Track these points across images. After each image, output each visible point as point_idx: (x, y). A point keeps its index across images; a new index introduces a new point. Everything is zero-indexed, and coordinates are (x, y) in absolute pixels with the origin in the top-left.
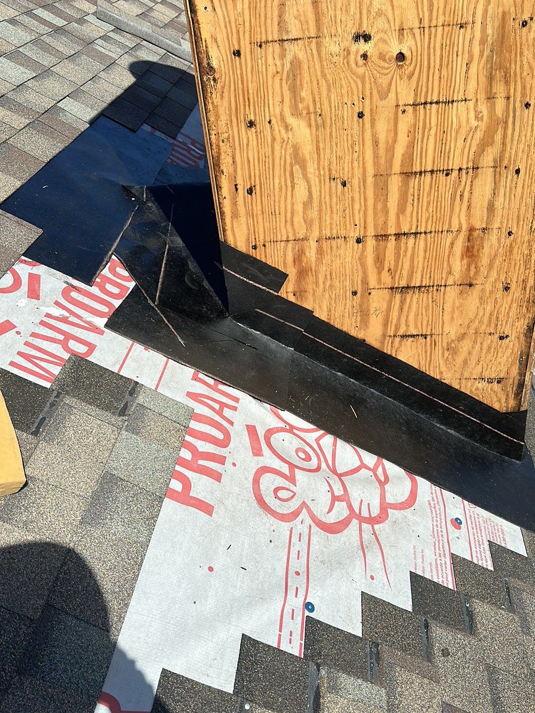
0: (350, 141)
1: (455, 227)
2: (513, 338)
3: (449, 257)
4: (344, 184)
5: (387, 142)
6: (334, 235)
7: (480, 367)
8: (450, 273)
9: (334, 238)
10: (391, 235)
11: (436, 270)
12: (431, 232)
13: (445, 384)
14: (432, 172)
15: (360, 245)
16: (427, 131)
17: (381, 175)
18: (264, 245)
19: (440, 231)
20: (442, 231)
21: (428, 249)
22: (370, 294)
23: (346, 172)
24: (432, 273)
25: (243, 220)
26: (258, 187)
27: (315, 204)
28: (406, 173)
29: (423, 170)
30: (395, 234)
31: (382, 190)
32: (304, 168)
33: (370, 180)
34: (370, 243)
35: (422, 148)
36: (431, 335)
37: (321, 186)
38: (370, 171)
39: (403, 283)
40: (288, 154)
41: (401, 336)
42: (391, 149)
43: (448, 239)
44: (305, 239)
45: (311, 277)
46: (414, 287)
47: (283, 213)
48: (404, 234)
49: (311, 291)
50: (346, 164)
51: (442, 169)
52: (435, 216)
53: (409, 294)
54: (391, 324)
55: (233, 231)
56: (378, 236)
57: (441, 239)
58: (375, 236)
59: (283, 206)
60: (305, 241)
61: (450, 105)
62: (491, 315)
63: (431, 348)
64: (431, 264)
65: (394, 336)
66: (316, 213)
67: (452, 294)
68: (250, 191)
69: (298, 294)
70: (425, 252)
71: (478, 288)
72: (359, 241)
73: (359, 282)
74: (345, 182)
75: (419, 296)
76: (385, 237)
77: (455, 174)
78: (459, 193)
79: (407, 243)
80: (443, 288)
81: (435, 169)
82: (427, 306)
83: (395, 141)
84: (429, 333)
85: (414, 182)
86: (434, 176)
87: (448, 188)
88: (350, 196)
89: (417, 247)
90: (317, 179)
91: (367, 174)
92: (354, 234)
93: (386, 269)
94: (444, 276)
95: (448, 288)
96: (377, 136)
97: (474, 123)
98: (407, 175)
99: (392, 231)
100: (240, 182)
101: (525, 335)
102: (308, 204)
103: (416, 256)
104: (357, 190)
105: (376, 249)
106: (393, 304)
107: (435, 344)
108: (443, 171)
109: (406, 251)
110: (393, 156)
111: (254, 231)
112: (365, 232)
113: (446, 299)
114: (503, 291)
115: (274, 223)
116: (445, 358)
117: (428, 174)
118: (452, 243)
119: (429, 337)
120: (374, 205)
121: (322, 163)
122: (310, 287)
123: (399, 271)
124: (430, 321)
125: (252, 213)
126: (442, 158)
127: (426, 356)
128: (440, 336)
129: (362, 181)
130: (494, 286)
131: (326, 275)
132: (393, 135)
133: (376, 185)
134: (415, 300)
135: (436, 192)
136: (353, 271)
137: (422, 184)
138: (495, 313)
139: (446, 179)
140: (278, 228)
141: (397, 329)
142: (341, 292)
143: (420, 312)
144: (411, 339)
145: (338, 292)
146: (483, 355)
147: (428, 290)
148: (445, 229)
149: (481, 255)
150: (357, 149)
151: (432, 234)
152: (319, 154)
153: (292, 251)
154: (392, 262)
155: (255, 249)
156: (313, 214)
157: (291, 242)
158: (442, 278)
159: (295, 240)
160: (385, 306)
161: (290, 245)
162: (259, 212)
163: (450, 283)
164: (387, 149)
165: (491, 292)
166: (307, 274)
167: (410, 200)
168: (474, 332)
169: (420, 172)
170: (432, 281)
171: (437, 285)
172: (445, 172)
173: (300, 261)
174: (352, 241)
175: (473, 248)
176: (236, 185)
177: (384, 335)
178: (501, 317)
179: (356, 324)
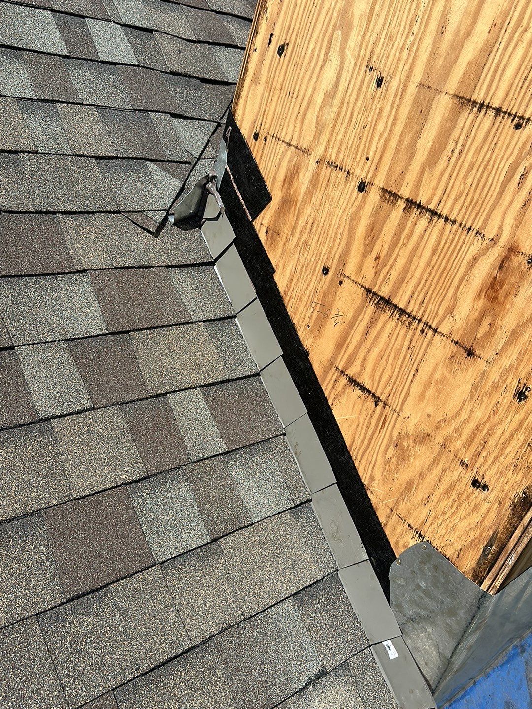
0: (412, 11)
1: (490, 233)
2: (492, 497)
3: (460, 282)
4: (380, 82)
5: (458, 31)
6: (338, 163)
7: (425, 511)
8: (450, 311)
9: (337, 167)
10: (401, 198)
11: (435, 295)
12: (454, 222)
13: (369, 500)
14: (498, 111)
15: (361, 194)
16: (520, 30)
17: (429, 87)
18: (266, 139)
19: (468, 226)
20: (470, 229)
21: (439, 250)
22: (341, 283)
23: (389, 64)
24: (428, 296)
25: (260, 88)
26: (290, 47)
27: (337, 101)
28: (461, 98)
29: (486, 103)
30: (408, 200)
31: (421, 112)
32: (345, 38)
33: (412, 88)
34: (374, 196)
35: (500, 62)
36: (385, 404)
37: (352, 77)
38: (418, 76)
39: (384, 292)
40: (337, 9)
41: (349, 377)
42: (457, 47)
43: (472, 248)
44: (306, 152)
45: (291, 215)
46: (396, 306)
47: (300, 98)
48: (419, 206)
49: (284, 238)
50: (394, 49)
51: (514, 112)
52: (470, 196)
53: (385, 315)
54: (346, 349)
55: (246, 101)
56: (386, 190)
57: (463, 242)
58: (383, 189)
59: (304, 87)
60: (306, 155)
62: (477, 428)
63: (377, 426)
64: (432, 281)
65: (342, 372)
66: (333, 115)
67: (440, 349)
68: (281, 50)
69: (270, 233)
70: (434, 253)
71: (481, 365)
72: (361, 187)
73: (337, 256)
74: (382, 79)
75: (396, 326)
76: (395, 196)
78: (521, 170)
79: (416, 224)
80: (431, 332)
81: (504, 109)
82: (398, 349)
83: (468, 34)
84: (383, 398)
85: (467, 117)
86: (499, 119)
87: (509, 151)
88: (379, 106)
89: (426, 237)
90: (353, 62)
91: (412, 79)
92: (361, 173)
93: (374, 254)
94: (441, 312)
95: (438, 337)
96: (448, 16)
98: (463, 101)
99: (406, 191)
100: (276, 33)
101: (514, 506)
102: (330, 95)
103: (418, 253)
104: (391, 100)
105: (376, 213)
106: (360, 318)
107: (384, 423)
108: (515, 116)
109: (409, 237)
110: (456, 60)
111: (265, 112)
112: (374, 176)
113: (427, 356)
114: (514, 397)
115: (287, 110)
116: (387, 457)
117: (491, 113)
118: (475, 260)
119: (381, 404)
120: (401, 135)
121: (367, 37)
122: (286, 231)
123: (388, 267)
124: (393, 379)
125: (272, 84)
126: (523, 91)
127: (365, 435)
128: (396, 414)
129: (402, 86)
130: (503, 377)
131: (307, 223)
132: (469, 22)
133: (416, 102)
134: (388, 330)
135: (490, 152)
136: (336, 234)
137: (476, 127)
138: (485, 430)
139: (513, 135)
140: (287, 120)
141: (349, 363)
142: (313, 260)
143: (386, 355)
144: (359, 392)
145: (309, 257)
146: (437, 494)
147: (410, 324)
148: (477, 226)
149: (508, 306)
150: (415, 29)
151: (455, 227)
152: (369, 22)
153: (289, 163)
154: (386, 246)
155: (256, 140)
156: (329, 116)
157: (292, 148)
158: (437, 315)
159: (296, 147)
160: (350, 315)
161: (289, 152)
162: (279, 86)
163: (444, 329)
164: (452, 45)
165: (495, 387)
166: (290, 209)
167: (450, 147)
168: (442, 442)
169: (482, 105)
170: (421, 311)
171: (426, 324)
172: (517, 119)
173: (291, 183)
174: (354, 184)
175: (502, 285)
176: (272, 35)
177: (331, 362)
178: (491, 443)
179: (309, 322)
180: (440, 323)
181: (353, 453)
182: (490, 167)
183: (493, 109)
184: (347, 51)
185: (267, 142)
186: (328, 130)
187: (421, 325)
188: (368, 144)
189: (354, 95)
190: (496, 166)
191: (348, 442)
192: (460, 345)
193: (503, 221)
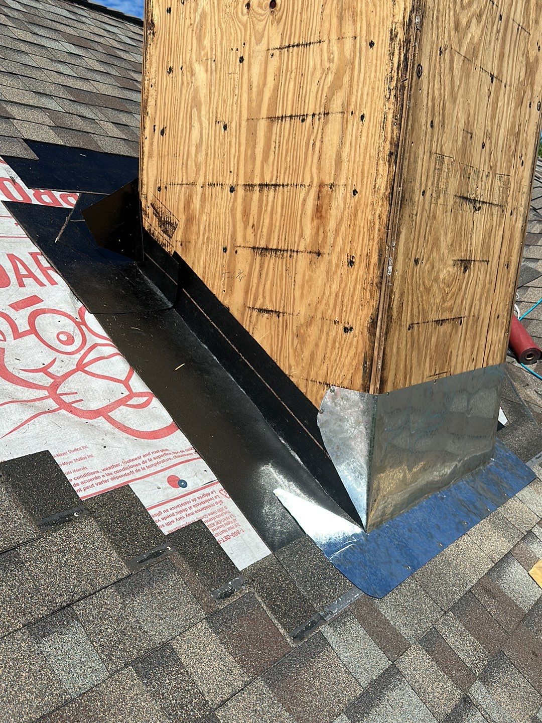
0: (232, 84)
1: (307, 182)
2: (357, 332)
3: (301, 217)
4: (225, 127)
5: (259, 85)
6: (215, 182)
7: (325, 367)
8: (302, 236)
9: (214, 185)
10: (256, 185)
11: (290, 231)
12: (287, 185)
13: (292, 382)
14: (291, 117)
15: (233, 194)
16: (289, 73)
17: (252, 119)
18: (166, 188)
19: (295, 184)
20: (297, 185)
21: (285, 205)
22: (236, 252)
23: (227, 116)
24: (287, 233)
25: (155, 159)
26: (168, 128)
27: (204, 147)
28: (271, 118)
29: (284, 116)
30: (260, 185)
31: (252, 134)
32: (199, 111)
33: (244, 123)
34: (240, 191)
35: (284, 92)
36: (284, 313)
37: (209, 131)
38: (245, 116)
39: (263, 245)
40: (190, 97)
41: (258, 309)
42: (261, 93)
43: (301, 195)
44: (194, 184)
45: (194, 226)
46: (272, 249)
47: (181, 155)
48: (267, 185)
49: (194, 242)
50: (228, 107)
51: (299, 114)
52: (291, 167)
53: (267, 257)
54: (251, 293)
55: (148, 171)
56: (246, 185)
57: (296, 194)
58: (244, 185)
59: (182, 148)
60: (194, 186)
61: (308, 47)
62: (336, 296)
63: (283, 330)
64: (287, 224)
65: (253, 308)
66: (204, 157)
67: (302, 261)
68: (162, 133)
69: (184, 244)
70: (282, 208)
71: (326, 258)
72: (232, 190)
73: (229, 237)
74: (226, 125)
75: (275, 261)
76: (252, 186)
77: (309, 118)
78: (312, 142)
79: (268, 196)
80: (295, 254)
81: (294, 115)
82: (281, 274)
83: (264, 84)
84: (281, 310)
85: (276, 127)
86: (293, 121)
87: (303, 135)
88: (229, 140)
89: (276, 200)
90: (207, 123)
91: (242, 118)
92: (229, 182)
93: (251, 225)
94: (297, 239)
95: (300, 254)
96: (252, 79)
97: (327, 65)
98: (272, 119)
99: (257, 181)
100: (157, 123)
101: (369, 330)
102: (199, 146)
103: (275, 212)
104: (234, 134)
105: (244, 200)
106: (254, 267)
107: (286, 326)
108: (300, 116)
109: (267, 205)
110: (262, 100)
111: (161, 172)
112: (237, 180)
113: (297, 269)
114: (348, 266)
115: (175, 165)
116: (294, 347)
117: (288, 119)
118: (305, 200)
119: (281, 315)
120: (245, 151)
121: (211, 106)
122: (193, 237)
123: (260, 228)
124: (283, 295)
125: (162, 154)
126: (300, 102)
127: (278, 341)
128: (291, 316)
129: (238, 124)
130: (339, 258)
131: (205, 226)
132: (263, 78)
133: (248, 130)
134: (271, 266)
135: (294, 140)
136: (225, 224)
137: (283, 129)
138: (341, 295)
139: (302, 125)
140: (177, 171)
141: (255, 299)
142: (215, 247)
143: (275, 282)
144: (266, 315)
145: (213, 246)
146: (328, 351)
147: (283, 255)
148: (299, 182)
149: (329, 217)
150: (236, 92)
151: (289, 188)
152: (210, 98)
153: (184, 195)
154: (256, 217)
155: (160, 191)
156: (201, 158)
157: (184, 186)
158: (295, 242)
159: (187, 184)
160: (247, 269)
161: (183, 189)
162: (166, 153)
163: (301, 248)
164: (258, 93)
165: (337, 266)
166: (192, 223)
167: (273, 146)
168: (321, 316)
169: (282, 117)
170: (286, 245)
171: (291, 250)
172: (301, 117)
173: (189, 207)
174: (227, 189)
175: (322, 207)
176: (154, 126)
177: (244, 306)
178: (346, 300)
179: (224, 288)
180: (298, 246)
181: (274, 358)
182: (296, 147)
183: (288, 117)
184: (202, 118)
185: (168, 189)
186: (203, 167)
187: (289, 252)
188: (228, 164)
189: (213, 140)
190: (299, 146)
191: (269, 353)
192: (312, 253)
193: (311, 173)
